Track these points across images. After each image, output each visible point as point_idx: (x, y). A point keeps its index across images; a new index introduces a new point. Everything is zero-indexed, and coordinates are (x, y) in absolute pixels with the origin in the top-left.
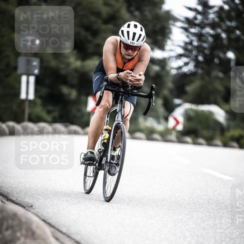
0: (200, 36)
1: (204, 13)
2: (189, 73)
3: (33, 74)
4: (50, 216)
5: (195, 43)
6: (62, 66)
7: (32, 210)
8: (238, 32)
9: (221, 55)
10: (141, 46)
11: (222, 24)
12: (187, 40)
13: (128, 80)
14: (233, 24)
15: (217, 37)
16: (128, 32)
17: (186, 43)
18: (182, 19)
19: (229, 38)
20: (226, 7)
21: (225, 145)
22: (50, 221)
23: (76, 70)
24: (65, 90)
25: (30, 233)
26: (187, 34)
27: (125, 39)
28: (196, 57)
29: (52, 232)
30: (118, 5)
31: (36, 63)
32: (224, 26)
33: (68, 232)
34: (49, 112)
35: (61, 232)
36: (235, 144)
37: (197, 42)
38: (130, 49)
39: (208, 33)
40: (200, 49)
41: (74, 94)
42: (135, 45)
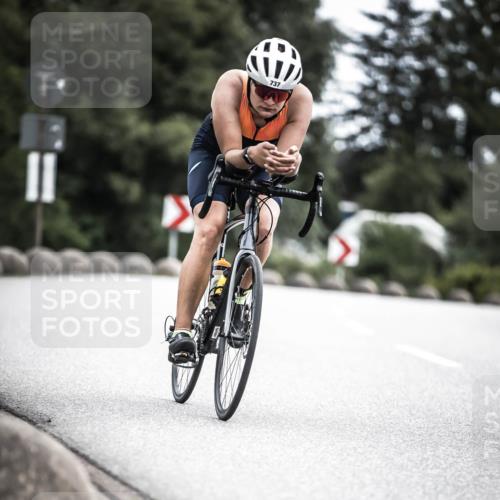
0: (393, 73)
1: (402, 27)
2: (370, 149)
3: (51, 151)
4: (86, 440)
5: (384, 88)
6: (112, 134)
7: (51, 430)
8: (470, 65)
9: (436, 111)
10: (292, 90)
11: (437, 47)
12: (367, 81)
13: (265, 162)
14: (461, 48)
15: (427, 75)
16: (266, 61)
17: (365, 88)
18: (357, 37)
19: (452, 77)
20: (447, 14)
21: (445, 296)
22: (87, 452)
23: (140, 142)
24: (118, 182)
25: (45, 477)
26: (366, 68)
27: (259, 75)
28: (386, 115)
29: (91, 475)
30: (224, 9)
31: (57, 127)
32: (441, 53)
33: (123, 475)
34: (84, 228)
35: (108, 473)
36: (464, 294)
37: (388, 84)
38: (269, 97)
39: (410, 68)
40: (392, 99)
41: (135, 191)
42: (280, 87)
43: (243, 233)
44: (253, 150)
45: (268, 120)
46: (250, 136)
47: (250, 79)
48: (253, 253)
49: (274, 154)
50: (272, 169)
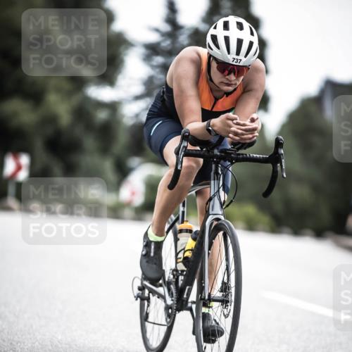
42: (241, 64)
43: (210, 199)
44: (216, 122)
45: (228, 94)
46: (208, 108)
47: (210, 56)
48: (222, 218)
49: (238, 124)
50: (237, 138)
